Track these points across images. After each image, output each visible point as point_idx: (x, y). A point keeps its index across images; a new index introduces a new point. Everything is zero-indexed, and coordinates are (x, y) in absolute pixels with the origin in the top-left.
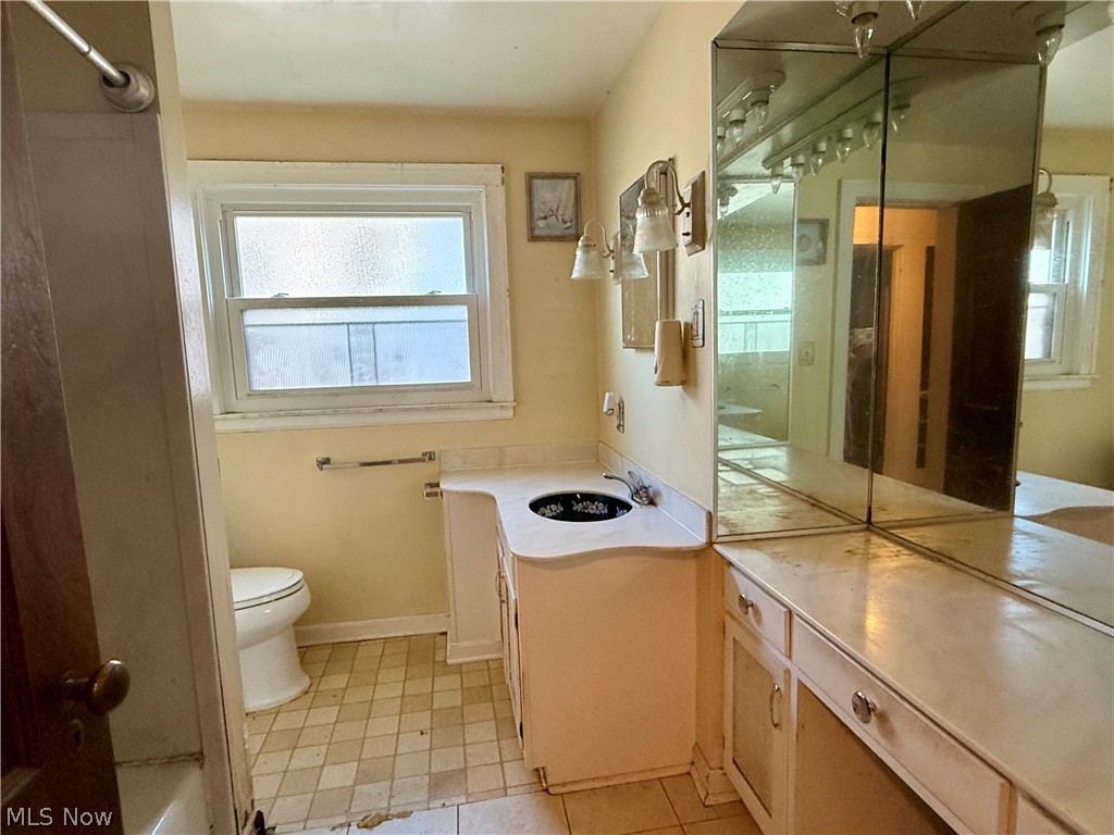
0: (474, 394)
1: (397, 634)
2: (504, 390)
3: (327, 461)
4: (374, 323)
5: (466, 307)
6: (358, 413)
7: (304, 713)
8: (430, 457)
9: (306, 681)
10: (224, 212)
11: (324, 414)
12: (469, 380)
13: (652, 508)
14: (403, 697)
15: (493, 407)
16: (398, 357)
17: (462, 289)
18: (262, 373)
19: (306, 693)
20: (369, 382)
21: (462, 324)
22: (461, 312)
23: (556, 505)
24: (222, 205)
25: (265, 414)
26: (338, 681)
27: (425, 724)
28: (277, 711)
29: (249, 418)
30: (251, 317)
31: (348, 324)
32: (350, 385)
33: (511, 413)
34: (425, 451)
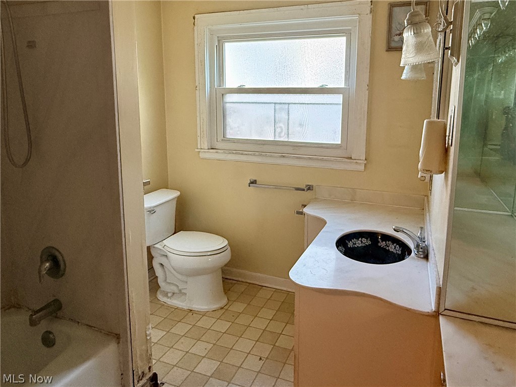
0: (342, 153)
1: (283, 288)
2: (359, 152)
3: (253, 182)
4: (289, 104)
5: (341, 96)
6: (271, 156)
7: (214, 320)
8: (310, 188)
9: (225, 301)
10: (219, 41)
11: (254, 155)
12: (340, 143)
13: (424, 262)
14: (264, 330)
15: (351, 163)
16: (301, 125)
17: (342, 85)
18: (231, 129)
19: (222, 308)
20: (284, 139)
21: (338, 106)
22: (339, 99)
23: (367, 239)
24: (218, 37)
25: (226, 152)
26: (239, 307)
27: (265, 355)
28: (204, 314)
29: (219, 153)
30: (230, 98)
31: (275, 103)
32: (273, 139)
33: (362, 168)
34: (307, 184)
